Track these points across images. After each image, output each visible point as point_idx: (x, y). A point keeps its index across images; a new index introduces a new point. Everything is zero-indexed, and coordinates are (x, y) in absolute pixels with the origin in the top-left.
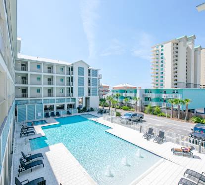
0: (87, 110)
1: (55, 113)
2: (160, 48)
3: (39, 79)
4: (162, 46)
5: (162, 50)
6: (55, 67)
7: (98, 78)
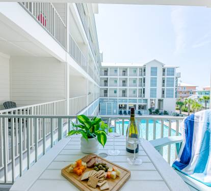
0: (160, 112)
3: (116, 81)
6: (128, 70)
7: (175, 77)
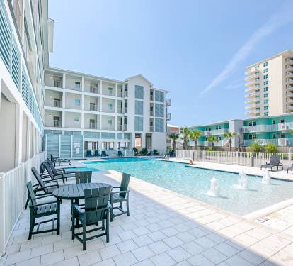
0: (149, 152)
1: (100, 153)
2: (262, 68)
3: (79, 102)
4: (266, 65)
5: (266, 71)
6: (101, 85)
7: (164, 104)
